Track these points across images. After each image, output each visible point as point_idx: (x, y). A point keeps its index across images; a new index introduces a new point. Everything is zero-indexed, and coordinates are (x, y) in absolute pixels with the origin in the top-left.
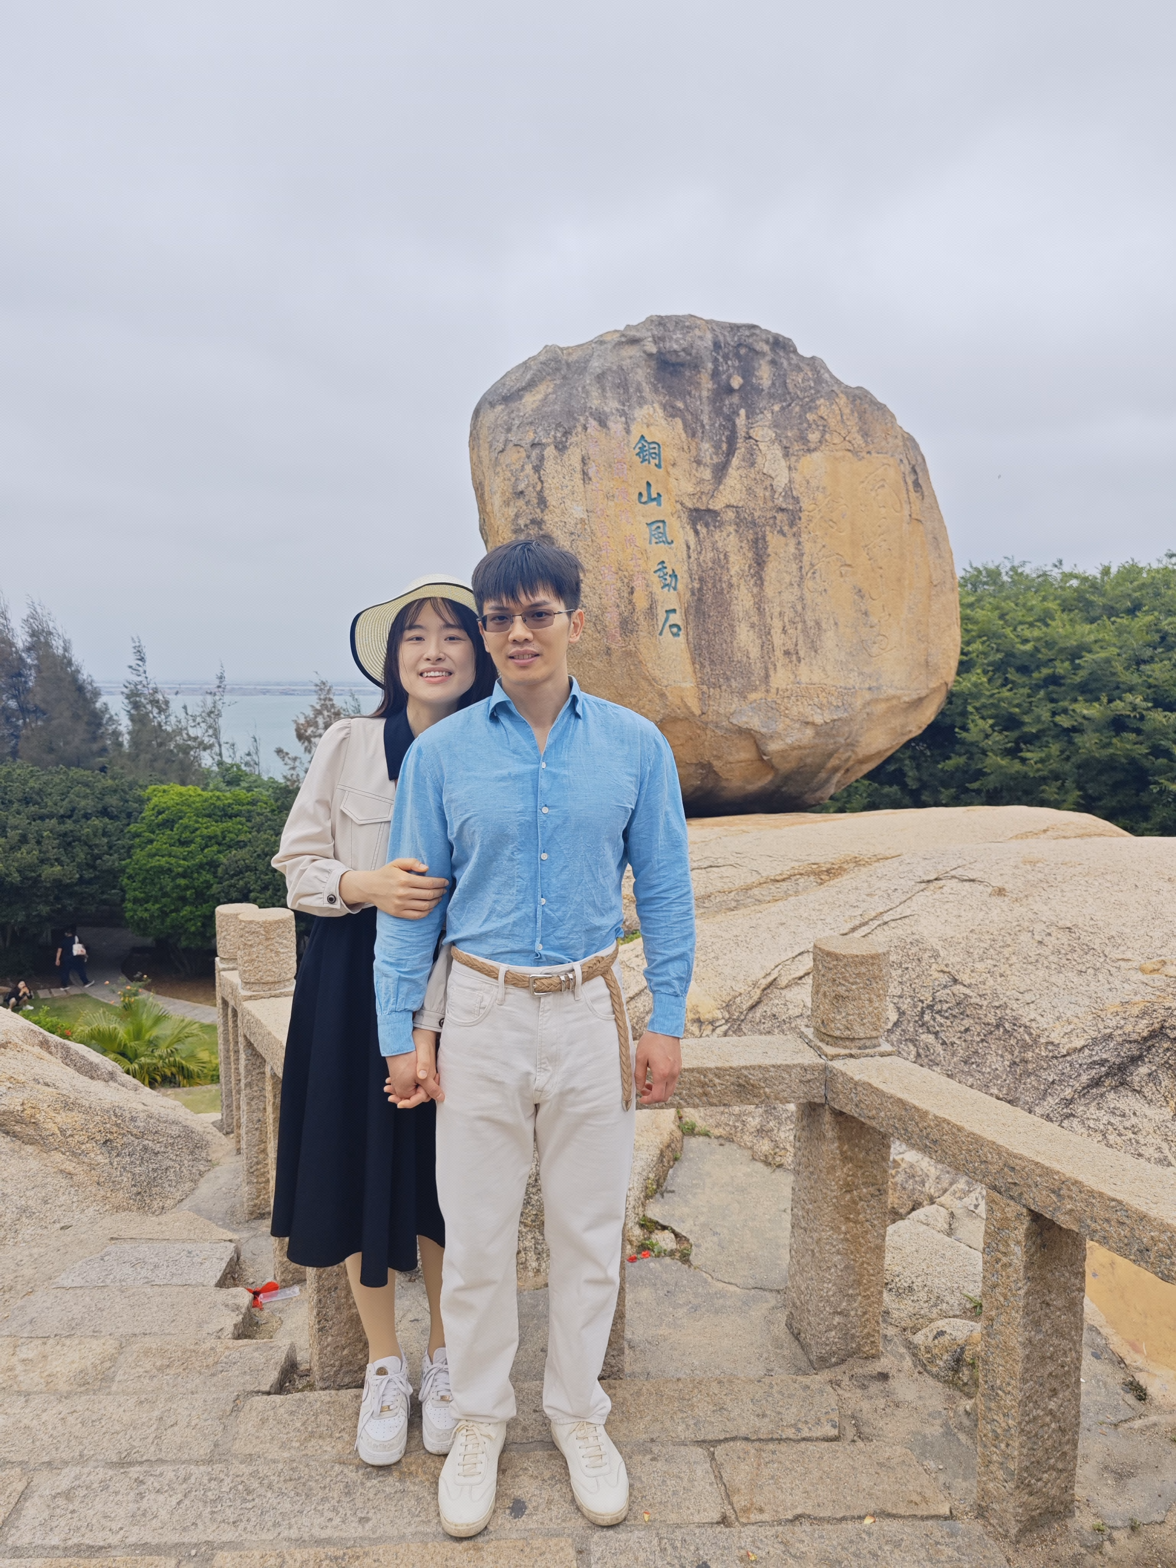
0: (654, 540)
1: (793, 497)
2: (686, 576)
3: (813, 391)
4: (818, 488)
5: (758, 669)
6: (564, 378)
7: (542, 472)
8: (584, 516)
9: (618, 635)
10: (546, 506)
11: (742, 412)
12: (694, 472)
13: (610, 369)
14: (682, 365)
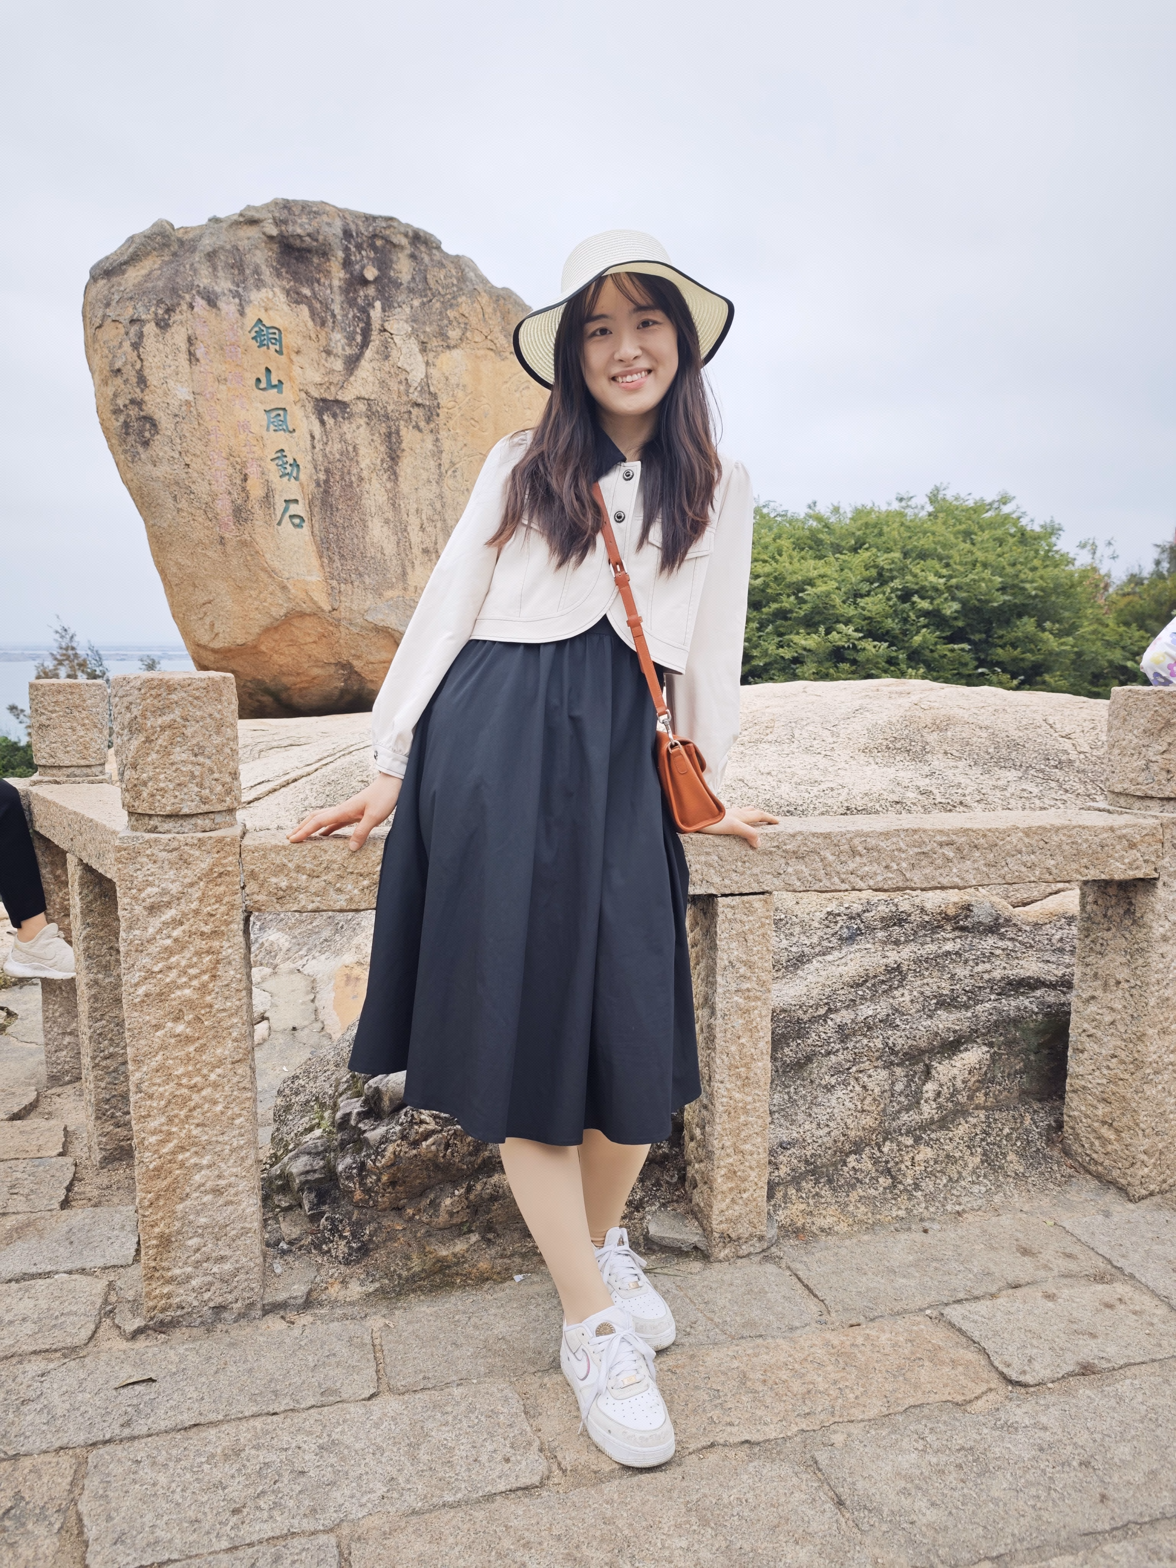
0: (272, 427)
1: (430, 393)
2: (310, 466)
3: (455, 289)
4: (458, 385)
5: (394, 566)
6: (175, 254)
7: (141, 350)
8: (190, 398)
9: (231, 524)
10: (146, 385)
11: (378, 304)
12: (323, 362)
13: (222, 248)
14: (309, 250)
